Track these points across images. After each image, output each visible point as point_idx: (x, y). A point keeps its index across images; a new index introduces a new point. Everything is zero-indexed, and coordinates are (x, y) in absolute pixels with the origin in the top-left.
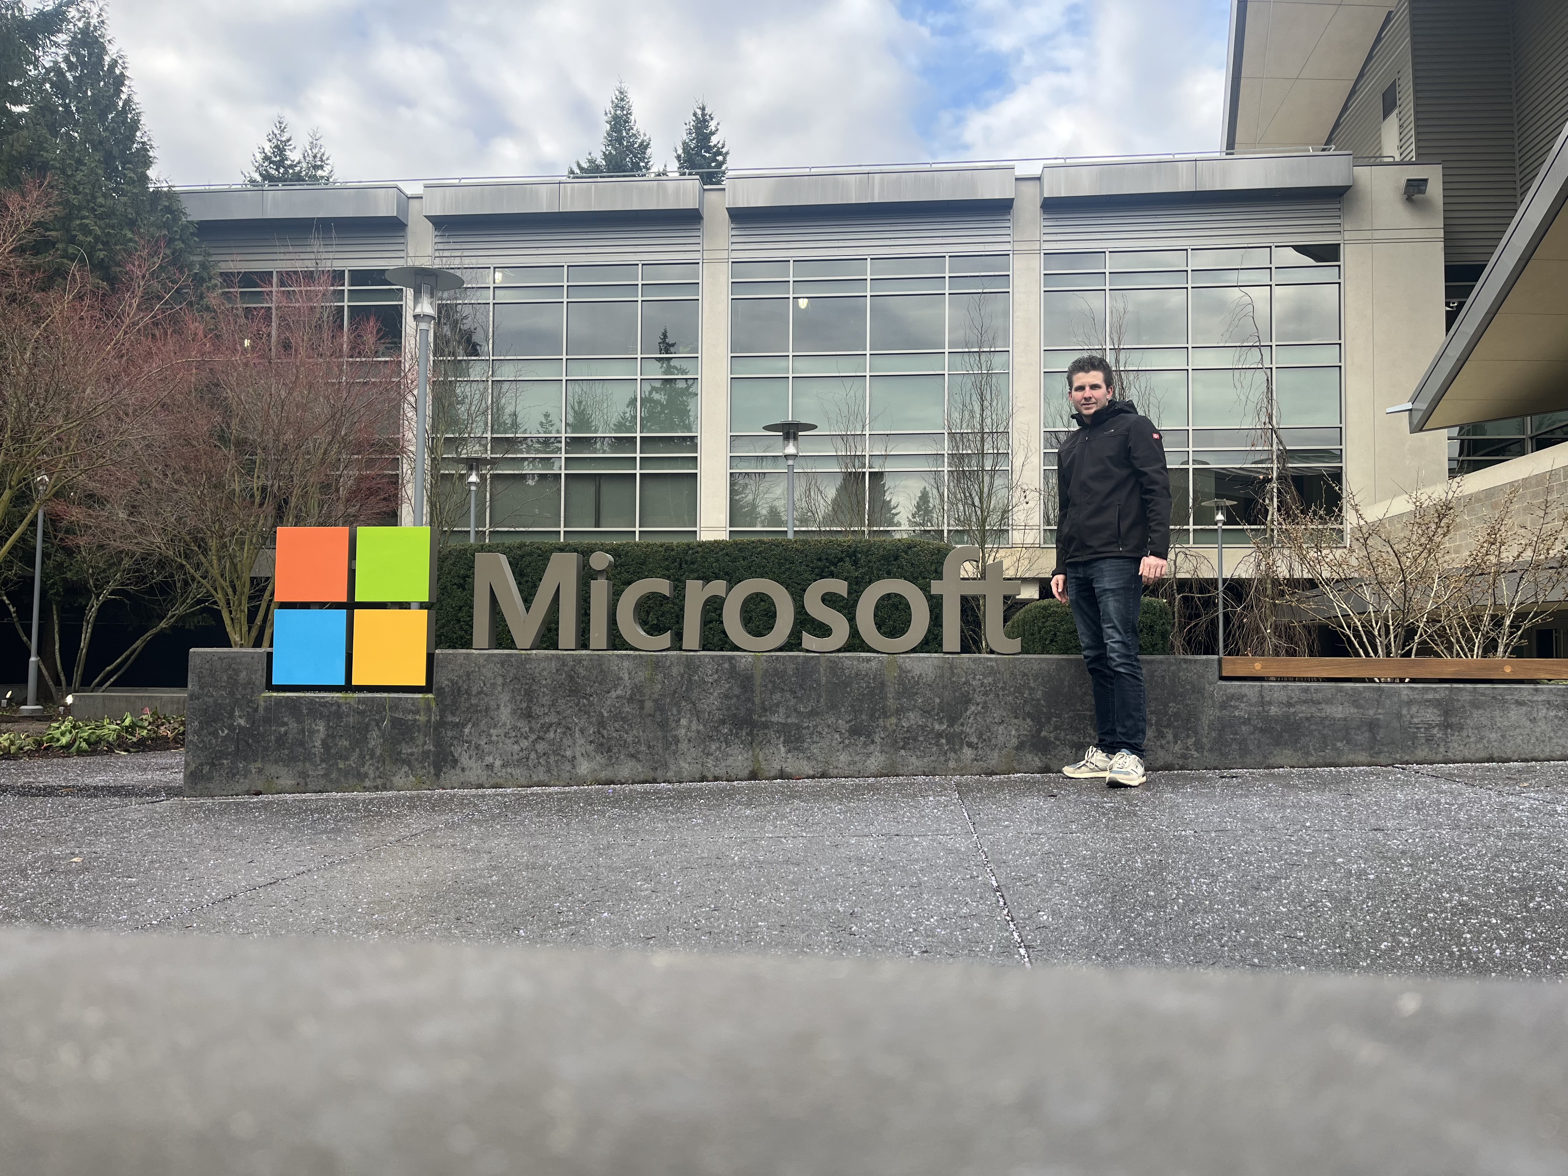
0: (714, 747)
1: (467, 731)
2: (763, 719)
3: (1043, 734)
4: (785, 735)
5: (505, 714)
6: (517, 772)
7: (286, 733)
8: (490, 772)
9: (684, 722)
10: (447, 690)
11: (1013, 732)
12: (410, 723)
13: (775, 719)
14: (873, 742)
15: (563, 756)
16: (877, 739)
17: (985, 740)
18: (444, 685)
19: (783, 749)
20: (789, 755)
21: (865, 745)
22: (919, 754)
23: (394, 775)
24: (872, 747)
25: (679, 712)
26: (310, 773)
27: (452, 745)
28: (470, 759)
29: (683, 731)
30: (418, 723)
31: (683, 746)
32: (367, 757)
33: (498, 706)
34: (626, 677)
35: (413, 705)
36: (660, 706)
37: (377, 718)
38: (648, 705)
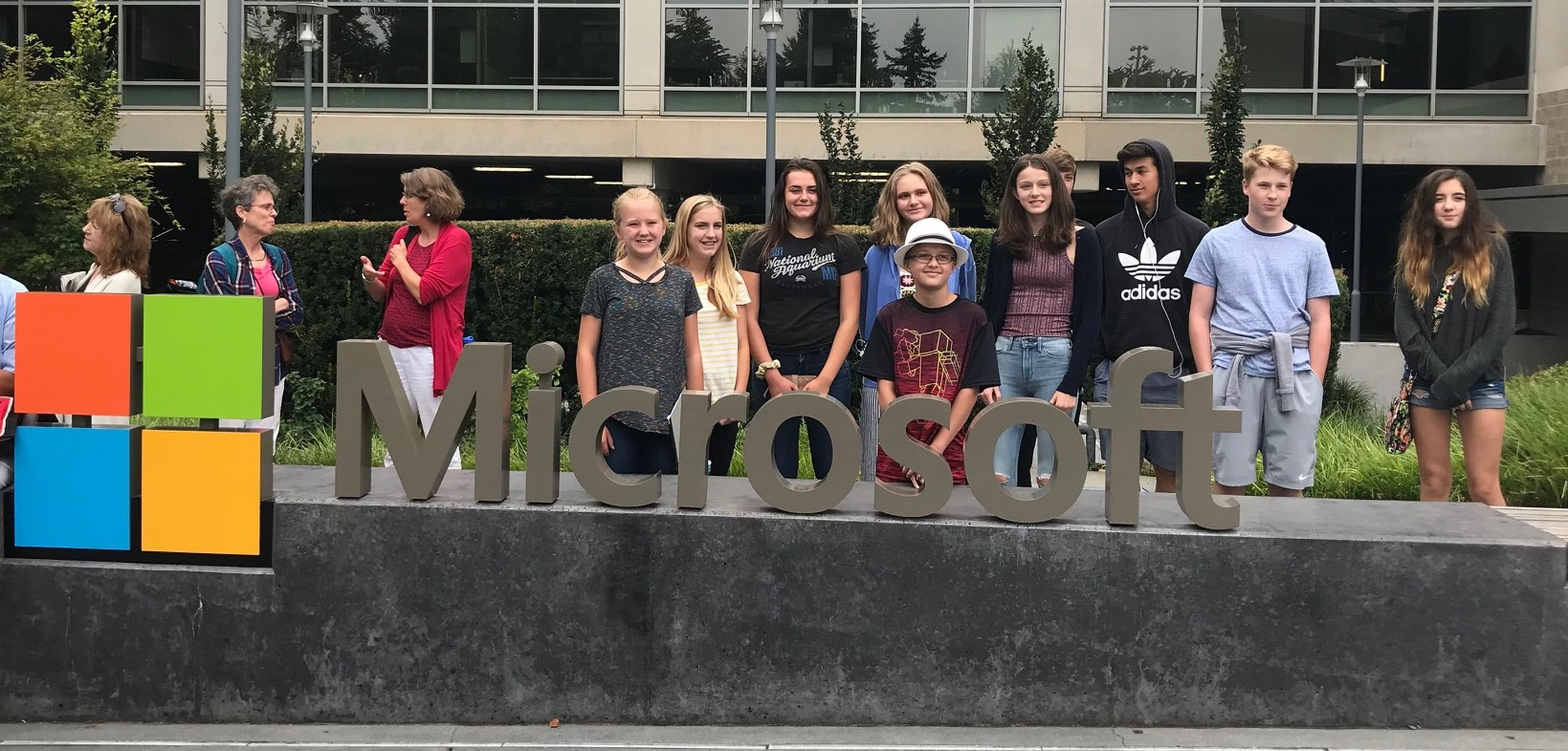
0: (729, 669)
1: (327, 629)
2: (808, 625)
3: (1272, 662)
4: (845, 651)
5: (389, 603)
6: (410, 698)
7: (39, 623)
8: (366, 698)
9: (678, 625)
10: (294, 564)
11: (1223, 659)
12: (236, 614)
13: (831, 625)
14: (990, 668)
15: (484, 675)
16: (996, 663)
17: (1176, 669)
18: (289, 556)
19: (841, 674)
20: (852, 685)
21: (978, 671)
22: (1065, 688)
23: (212, 697)
24: (990, 675)
25: (672, 610)
26: (79, 689)
27: (303, 651)
28: (334, 675)
29: (677, 640)
30: (249, 615)
31: (678, 665)
32: (169, 666)
33: (378, 592)
34: (586, 551)
35: (240, 584)
36: (640, 598)
37: (184, 605)
38: (621, 596)
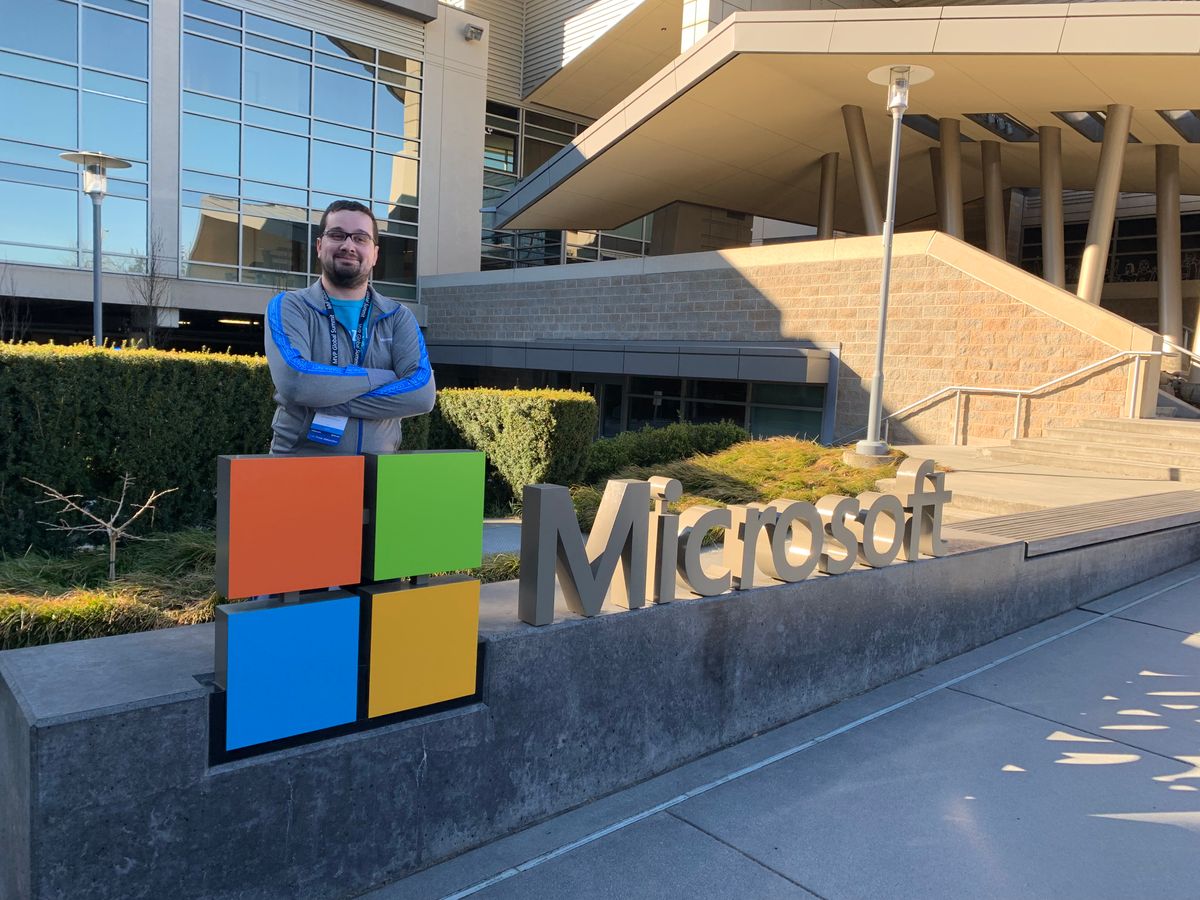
0: (761, 695)
1: (528, 744)
2: (797, 654)
3: (952, 623)
4: (812, 666)
6: (585, 782)
7: (256, 828)
8: (554, 793)
9: (738, 674)
10: (505, 694)
11: (939, 626)
12: (456, 754)
13: (807, 651)
14: (865, 657)
15: (633, 746)
16: (867, 653)
18: (498, 688)
19: (809, 681)
20: (813, 687)
21: (861, 661)
22: (890, 660)
23: (433, 839)
24: (865, 661)
26: (300, 881)
28: (532, 782)
29: (737, 684)
32: (393, 825)
33: (566, 700)
34: (693, 633)
35: (459, 726)
36: (720, 660)
37: (409, 760)
38: (710, 661)
